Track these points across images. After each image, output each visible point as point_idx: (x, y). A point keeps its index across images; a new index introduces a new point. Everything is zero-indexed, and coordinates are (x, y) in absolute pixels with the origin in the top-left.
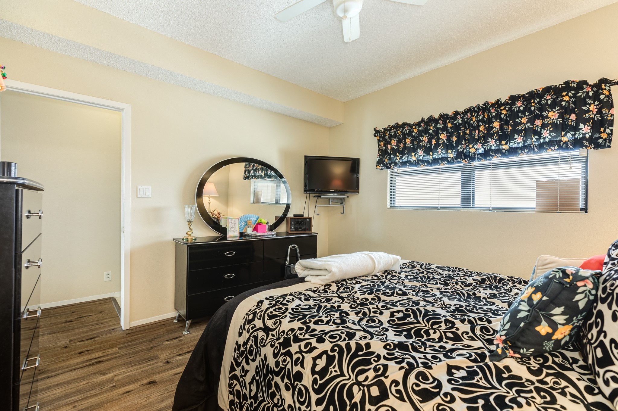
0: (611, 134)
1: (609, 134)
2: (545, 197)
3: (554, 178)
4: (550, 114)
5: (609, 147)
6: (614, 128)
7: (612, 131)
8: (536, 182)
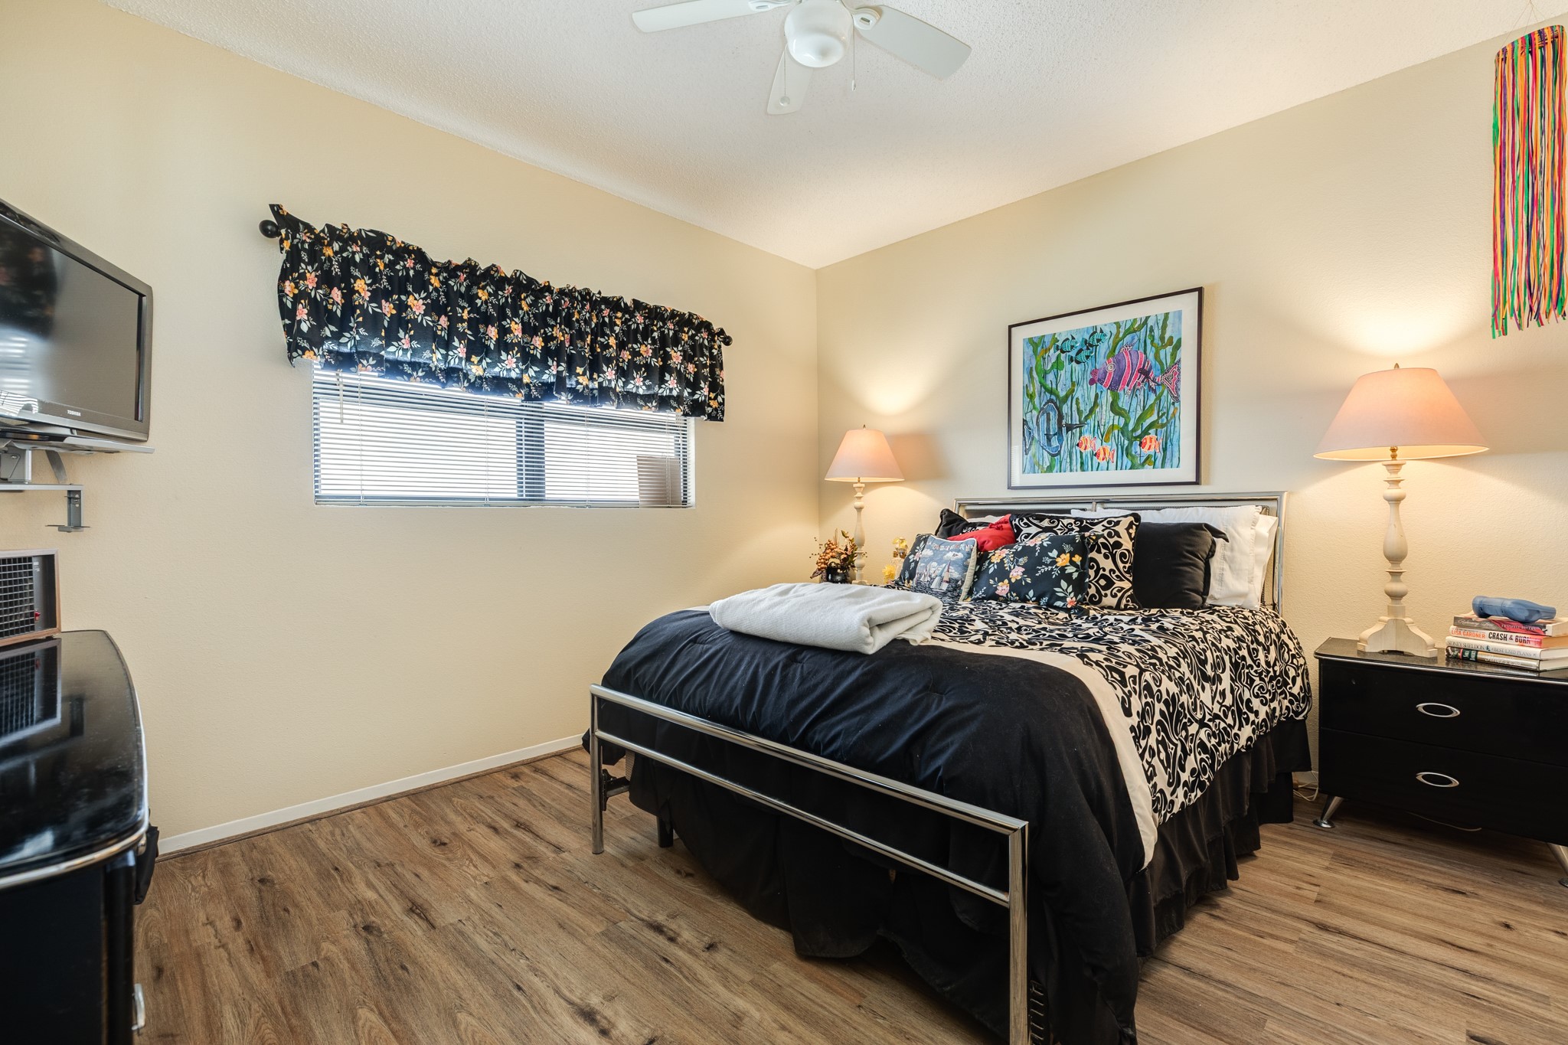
0: (722, 404)
1: (720, 404)
2: (653, 487)
3: (661, 454)
4: (643, 349)
5: (722, 420)
6: (725, 397)
7: (723, 399)
8: (635, 456)
